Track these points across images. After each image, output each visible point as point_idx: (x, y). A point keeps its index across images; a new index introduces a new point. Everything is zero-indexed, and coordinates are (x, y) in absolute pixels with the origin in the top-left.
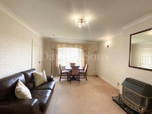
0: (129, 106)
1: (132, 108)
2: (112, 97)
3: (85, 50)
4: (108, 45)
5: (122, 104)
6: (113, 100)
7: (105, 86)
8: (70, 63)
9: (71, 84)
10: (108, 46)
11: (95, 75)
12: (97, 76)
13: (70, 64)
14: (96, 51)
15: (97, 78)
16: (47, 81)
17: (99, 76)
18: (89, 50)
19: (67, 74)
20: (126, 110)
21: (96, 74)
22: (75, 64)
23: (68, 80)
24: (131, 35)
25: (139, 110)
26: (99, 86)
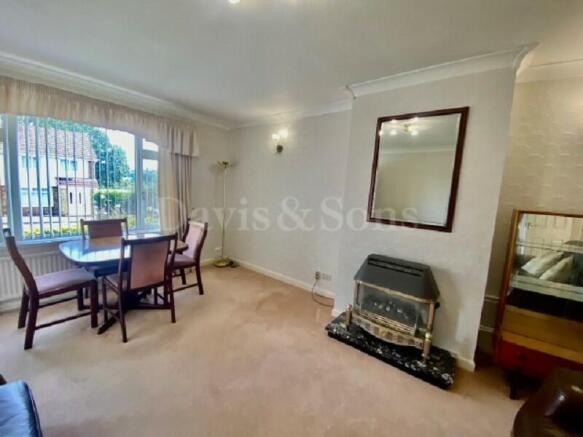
0: (385, 339)
1: (395, 342)
2: (327, 329)
3: (177, 150)
6: (331, 335)
9: (124, 340)
10: (280, 149)
11: (223, 261)
15: (233, 272)
17: (238, 260)
20: (380, 352)
21: (225, 257)
22: (123, 224)
24: (382, 120)
25: (416, 340)
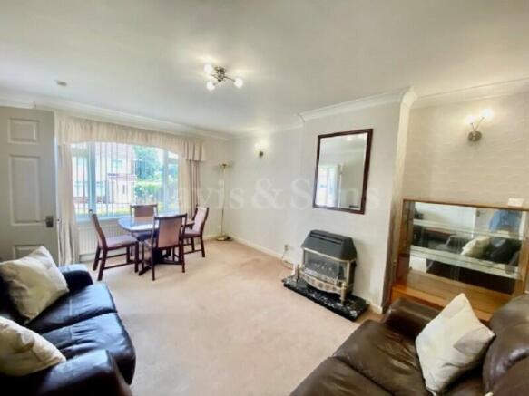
2: (283, 281)
3: (191, 158)
4: (263, 151)
5: (303, 289)
7: (257, 261)
8: (131, 207)
9: (154, 279)
10: (261, 154)
11: (222, 236)
12: (228, 239)
13: (133, 210)
14: (225, 165)
15: (229, 245)
16: (68, 290)
17: (233, 236)
18: (203, 159)
19: (124, 251)
20: (314, 297)
21: (224, 234)
22: (155, 208)
23: (136, 270)
24: (320, 137)
25: (338, 288)
26: (243, 265)
